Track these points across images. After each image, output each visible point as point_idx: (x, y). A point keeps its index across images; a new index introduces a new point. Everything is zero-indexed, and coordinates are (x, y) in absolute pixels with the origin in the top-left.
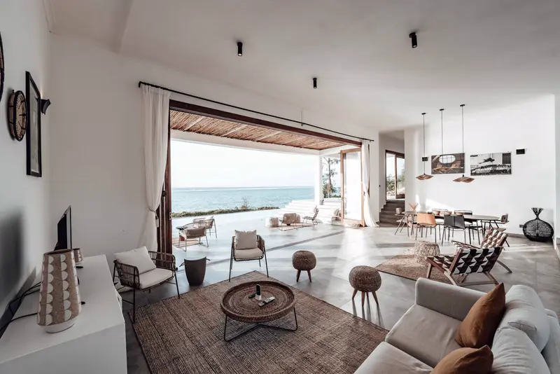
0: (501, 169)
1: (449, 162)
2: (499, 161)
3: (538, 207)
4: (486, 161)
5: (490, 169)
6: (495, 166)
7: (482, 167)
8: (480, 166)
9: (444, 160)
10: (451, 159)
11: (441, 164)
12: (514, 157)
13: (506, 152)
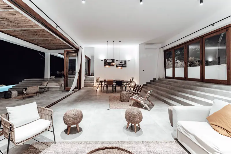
0: (124, 65)
1: (110, 62)
2: (123, 63)
3: (133, 77)
4: (120, 63)
5: (121, 65)
6: (123, 64)
7: (119, 65)
8: (119, 64)
9: (108, 61)
10: (111, 61)
11: (108, 62)
12: (127, 62)
13: (125, 60)
